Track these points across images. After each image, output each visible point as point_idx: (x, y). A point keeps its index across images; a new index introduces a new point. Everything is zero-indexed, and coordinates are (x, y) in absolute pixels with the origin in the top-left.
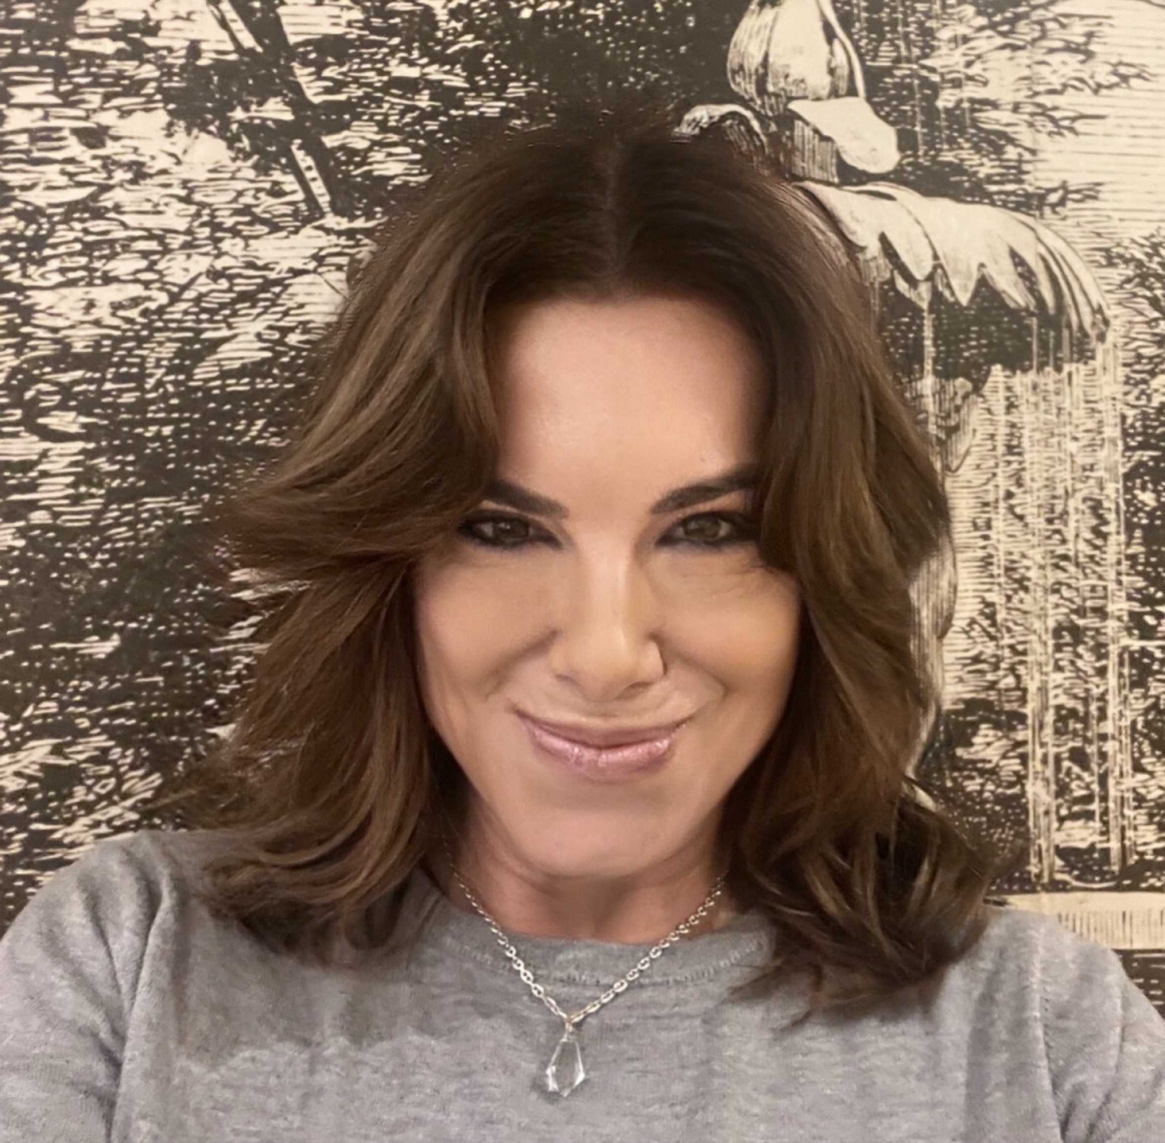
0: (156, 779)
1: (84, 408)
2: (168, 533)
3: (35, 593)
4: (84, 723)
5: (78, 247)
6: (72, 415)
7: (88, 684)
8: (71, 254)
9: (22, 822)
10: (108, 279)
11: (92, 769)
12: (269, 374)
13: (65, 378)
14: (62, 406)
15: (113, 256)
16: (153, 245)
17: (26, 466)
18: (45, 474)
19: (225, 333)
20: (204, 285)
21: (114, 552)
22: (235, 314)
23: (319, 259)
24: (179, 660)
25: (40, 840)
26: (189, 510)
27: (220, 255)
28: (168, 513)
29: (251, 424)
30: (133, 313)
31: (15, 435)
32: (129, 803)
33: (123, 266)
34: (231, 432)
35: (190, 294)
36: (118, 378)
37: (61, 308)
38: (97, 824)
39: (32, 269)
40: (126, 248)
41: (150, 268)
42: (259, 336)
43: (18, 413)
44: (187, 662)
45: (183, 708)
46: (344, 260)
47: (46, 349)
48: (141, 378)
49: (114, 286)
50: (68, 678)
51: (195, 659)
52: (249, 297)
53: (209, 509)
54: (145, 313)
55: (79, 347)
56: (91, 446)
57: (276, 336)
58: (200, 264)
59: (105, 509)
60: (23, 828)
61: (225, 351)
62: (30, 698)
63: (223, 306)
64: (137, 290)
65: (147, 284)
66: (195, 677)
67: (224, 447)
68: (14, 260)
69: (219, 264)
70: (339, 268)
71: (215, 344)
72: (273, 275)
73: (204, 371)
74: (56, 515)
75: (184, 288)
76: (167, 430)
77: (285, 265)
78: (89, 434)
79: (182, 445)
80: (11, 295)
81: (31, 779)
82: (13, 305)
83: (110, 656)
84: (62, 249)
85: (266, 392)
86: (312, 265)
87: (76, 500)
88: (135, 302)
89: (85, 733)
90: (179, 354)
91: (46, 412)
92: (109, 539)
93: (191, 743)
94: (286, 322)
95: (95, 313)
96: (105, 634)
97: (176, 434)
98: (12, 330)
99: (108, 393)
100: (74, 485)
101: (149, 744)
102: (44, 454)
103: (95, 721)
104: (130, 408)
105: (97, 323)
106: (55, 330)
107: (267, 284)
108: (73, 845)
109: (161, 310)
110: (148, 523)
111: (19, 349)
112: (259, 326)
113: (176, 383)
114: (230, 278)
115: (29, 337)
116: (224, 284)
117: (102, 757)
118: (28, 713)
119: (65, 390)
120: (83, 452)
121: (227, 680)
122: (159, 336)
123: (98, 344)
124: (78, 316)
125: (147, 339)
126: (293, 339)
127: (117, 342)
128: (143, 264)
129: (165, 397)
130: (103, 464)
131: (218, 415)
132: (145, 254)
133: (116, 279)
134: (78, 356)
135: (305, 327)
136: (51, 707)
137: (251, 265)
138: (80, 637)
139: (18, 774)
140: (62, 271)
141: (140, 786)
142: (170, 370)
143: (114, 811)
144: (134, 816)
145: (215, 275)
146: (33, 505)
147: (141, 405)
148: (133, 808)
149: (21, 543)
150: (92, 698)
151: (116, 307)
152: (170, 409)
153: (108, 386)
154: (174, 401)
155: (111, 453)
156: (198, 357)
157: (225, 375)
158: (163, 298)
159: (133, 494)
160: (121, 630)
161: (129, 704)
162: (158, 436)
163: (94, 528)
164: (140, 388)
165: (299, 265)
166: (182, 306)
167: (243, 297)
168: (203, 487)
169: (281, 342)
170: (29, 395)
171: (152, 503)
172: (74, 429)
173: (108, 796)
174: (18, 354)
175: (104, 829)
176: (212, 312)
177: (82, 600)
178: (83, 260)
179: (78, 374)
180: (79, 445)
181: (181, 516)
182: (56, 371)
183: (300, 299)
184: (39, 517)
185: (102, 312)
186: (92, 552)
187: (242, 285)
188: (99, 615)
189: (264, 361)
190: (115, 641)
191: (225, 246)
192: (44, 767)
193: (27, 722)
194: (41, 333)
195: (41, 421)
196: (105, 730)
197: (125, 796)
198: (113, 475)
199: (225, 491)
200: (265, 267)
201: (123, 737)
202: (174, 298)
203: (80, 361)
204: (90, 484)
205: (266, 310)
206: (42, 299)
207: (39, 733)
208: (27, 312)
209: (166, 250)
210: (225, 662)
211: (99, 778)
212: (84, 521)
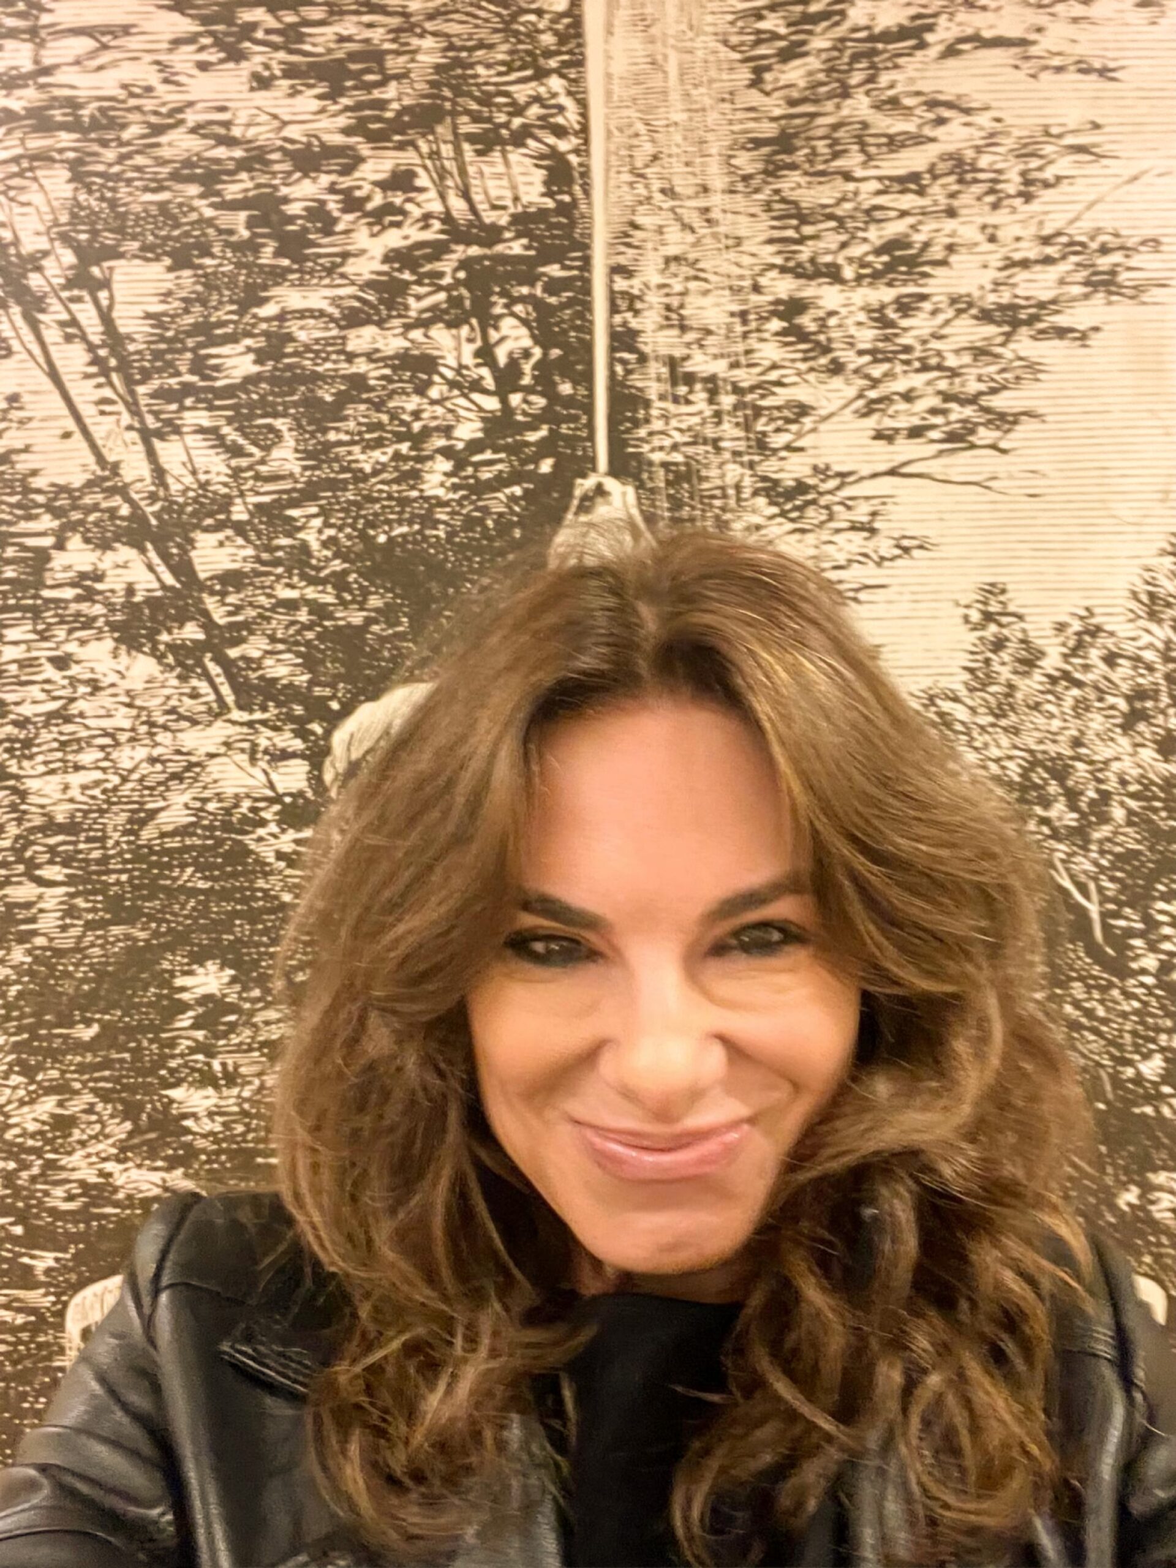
0: (128, 1126)
1: (65, 864)
2: (128, 950)
3: (40, 994)
4: (77, 1085)
5: (55, 745)
6: (57, 868)
7: (79, 1059)
8: (51, 750)
9: (38, 1152)
10: (77, 768)
11: (84, 1117)
12: (195, 834)
13: (52, 841)
14: (51, 862)
15: (80, 750)
16: (107, 741)
17: (28, 905)
18: (41, 911)
19: (162, 804)
20: (145, 768)
21: (91, 965)
22: (168, 789)
23: (227, 744)
24: (139, 1042)
25: (51, 1165)
26: (143, 935)
27: (156, 744)
28: (128, 937)
29: (182, 871)
30: (97, 792)
31: (19, 883)
32: (111, 1141)
33: (88, 757)
34: (167, 878)
35: (135, 776)
36: (89, 840)
37: (47, 790)
38: (89, 1155)
39: (26, 764)
40: (89, 745)
41: (106, 759)
42: (187, 806)
43: (21, 868)
44: (145, 1043)
45: (145, 1076)
46: (246, 745)
47: (38, 821)
48: (103, 839)
49: (82, 773)
50: (64, 1053)
51: (151, 1041)
52: (177, 777)
53: (156, 934)
54: (104, 792)
55: (60, 818)
56: (72, 890)
57: (198, 805)
58: (141, 753)
59: (84, 935)
60: (40, 1157)
61: (162, 817)
62: (40, 1067)
63: (160, 784)
64: (98, 775)
65: (104, 770)
66: (152, 1054)
67: (165, 889)
68: (13, 757)
69: (156, 752)
70: (243, 751)
71: (156, 811)
72: (194, 759)
73: (148, 833)
74: (51, 940)
75: (131, 771)
76: (124, 877)
77: (202, 751)
78: (71, 880)
79: (136, 888)
80: (12, 783)
81: (44, 1123)
82: (14, 790)
83: (93, 1039)
84: (44, 748)
85: (193, 847)
86: (223, 750)
87: (64, 928)
88: (97, 783)
89: (77, 1092)
90: (130, 821)
91: (39, 866)
92: (86, 957)
93: (152, 1102)
94: (207, 794)
95: (71, 793)
96: (88, 1023)
97: (130, 881)
98: (13, 808)
99: (80, 852)
100: (62, 918)
101: (122, 1101)
102: (40, 897)
103: (84, 1084)
104: (98, 862)
105: (71, 800)
106: (42, 807)
107: (190, 766)
108: (73, 1170)
109: (115, 789)
110: (113, 944)
111: (19, 821)
112: (186, 797)
113: (128, 843)
114: (163, 762)
115: (25, 812)
116: (159, 767)
117: (90, 1110)
118: (40, 1077)
119: (52, 850)
120: (68, 894)
121: (173, 1057)
122: (115, 808)
123: (73, 817)
124: (58, 796)
125: (106, 811)
126: (211, 806)
127: (86, 813)
128: (101, 755)
129: (120, 854)
130: (80, 902)
131: (158, 865)
132: (102, 748)
133: (83, 768)
134: (60, 825)
135: (219, 796)
136: (54, 1074)
137: (178, 752)
138: (71, 1025)
139: (35, 1120)
140: (46, 763)
141: (117, 1130)
142: (125, 833)
143: (100, 1147)
144: (114, 1151)
145: (153, 761)
146: (34, 933)
147: (104, 860)
148: (113, 1145)
149: (29, 959)
150: (82, 1069)
151: (84, 787)
152: (126, 862)
153: (82, 846)
154: (128, 856)
155: (85, 894)
156: (143, 823)
157: (163, 835)
158: (116, 780)
159: (103, 924)
160: (98, 1021)
161: (107, 1073)
162: (118, 883)
163: (77, 949)
164: (104, 848)
165: (213, 750)
166: (130, 785)
167: (175, 776)
168: (151, 918)
169: (201, 810)
170: (28, 854)
171: (116, 930)
172: (60, 878)
173: (95, 1137)
174: (19, 825)
175: (94, 1159)
176: (152, 788)
177: (71, 999)
178: (59, 755)
179: (60, 838)
180: (63, 890)
181: (135, 940)
182: (46, 836)
183: (215, 776)
184: (40, 941)
185: (75, 793)
186: (77, 965)
187: (172, 768)
188: (83, 1009)
189: (192, 824)
190: (95, 1029)
191: (159, 738)
192: (53, 1116)
193: (39, 1083)
194: (34, 809)
195: (38, 872)
196: (94, 1091)
197: (107, 1137)
198: (88, 910)
199: (168, 922)
200: (189, 754)
201: (105, 1096)
202: (125, 780)
203: (61, 829)
204: (73, 917)
205: (190, 786)
206: (32, 784)
207: (49, 1091)
208: (23, 795)
209: (117, 744)
210: (172, 1043)
211: (90, 1123)
212: (70, 944)
